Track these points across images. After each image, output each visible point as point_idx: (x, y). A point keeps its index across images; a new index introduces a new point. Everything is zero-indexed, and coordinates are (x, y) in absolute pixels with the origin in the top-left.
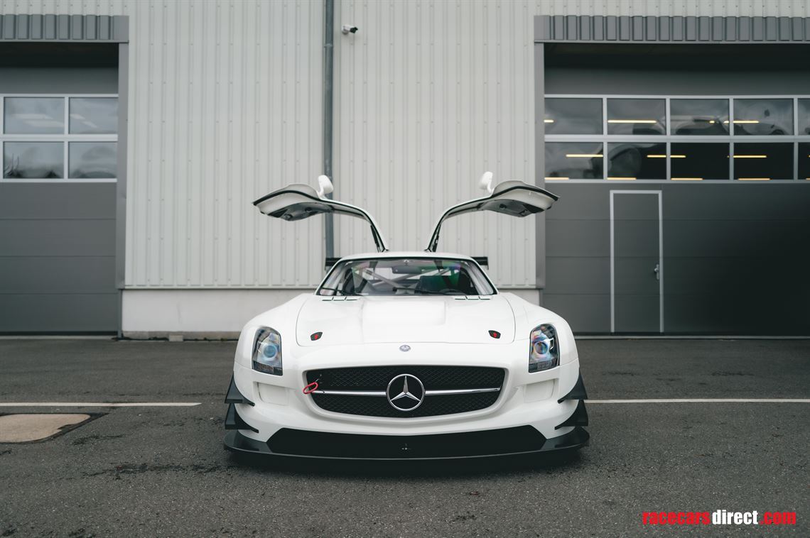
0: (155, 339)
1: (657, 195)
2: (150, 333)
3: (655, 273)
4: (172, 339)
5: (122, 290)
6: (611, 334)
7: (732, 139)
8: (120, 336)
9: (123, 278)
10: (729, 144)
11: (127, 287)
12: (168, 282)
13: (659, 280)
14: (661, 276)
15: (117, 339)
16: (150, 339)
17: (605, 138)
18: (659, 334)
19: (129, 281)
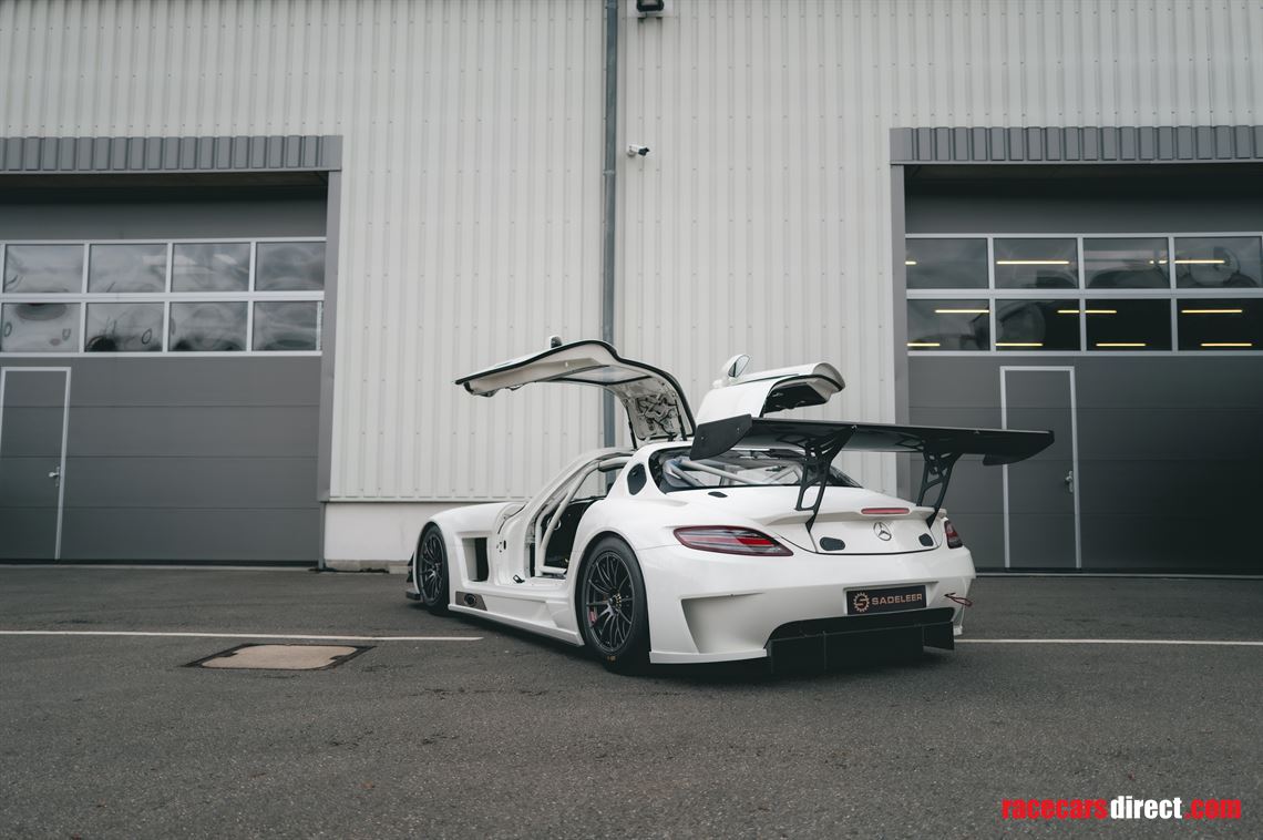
0: (369, 570)
1: (1068, 373)
2: (362, 562)
3: (1068, 483)
4: (393, 570)
5: (326, 503)
6: (1006, 570)
7: (1174, 293)
8: (321, 566)
9: (327, 487)
10: (1169, 300)
11: (332, 500)
12: (389, 493)
13: (1072, 494)
14: (1075, 488)
15: (318, 571)
16: (361, 571)
17: (992, 293)
18: (1074, 570)
19: (336, 491)
